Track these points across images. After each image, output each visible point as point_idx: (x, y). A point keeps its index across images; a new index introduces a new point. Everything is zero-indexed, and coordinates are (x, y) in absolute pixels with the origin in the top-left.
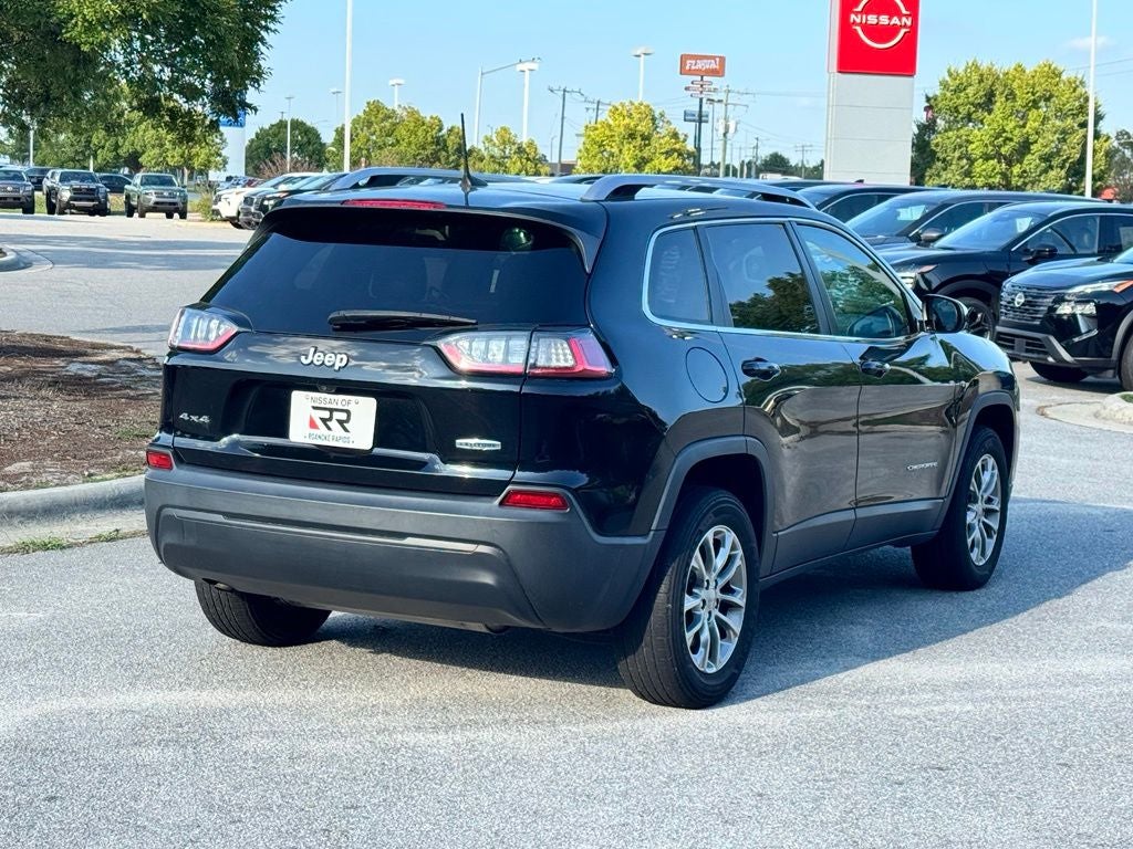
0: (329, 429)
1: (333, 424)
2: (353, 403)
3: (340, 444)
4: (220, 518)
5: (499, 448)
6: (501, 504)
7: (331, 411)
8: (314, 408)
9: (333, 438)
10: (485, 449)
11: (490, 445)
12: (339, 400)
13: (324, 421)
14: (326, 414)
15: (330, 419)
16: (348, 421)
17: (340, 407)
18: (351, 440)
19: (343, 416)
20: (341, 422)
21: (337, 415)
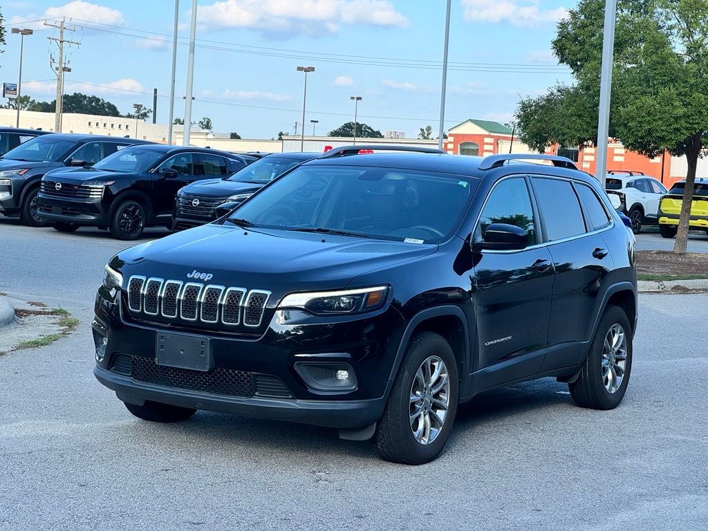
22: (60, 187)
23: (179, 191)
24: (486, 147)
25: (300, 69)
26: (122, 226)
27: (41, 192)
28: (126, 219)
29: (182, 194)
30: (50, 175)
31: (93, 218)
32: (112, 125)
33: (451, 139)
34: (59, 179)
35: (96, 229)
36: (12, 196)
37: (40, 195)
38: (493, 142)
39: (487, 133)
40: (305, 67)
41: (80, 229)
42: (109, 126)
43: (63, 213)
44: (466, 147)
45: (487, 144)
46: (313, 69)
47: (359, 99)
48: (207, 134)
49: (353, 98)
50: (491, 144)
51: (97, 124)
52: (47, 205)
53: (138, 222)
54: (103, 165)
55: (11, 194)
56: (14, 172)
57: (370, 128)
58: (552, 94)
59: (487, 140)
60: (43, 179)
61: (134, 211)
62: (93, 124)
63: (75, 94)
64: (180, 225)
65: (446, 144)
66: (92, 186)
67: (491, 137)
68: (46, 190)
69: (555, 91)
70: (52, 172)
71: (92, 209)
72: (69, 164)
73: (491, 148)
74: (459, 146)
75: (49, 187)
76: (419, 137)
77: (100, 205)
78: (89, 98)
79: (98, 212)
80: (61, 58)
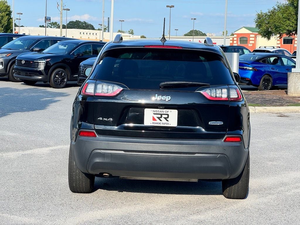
0: (161, 120)
1: (162, 119)
2: (169, 112)
3: (165, 125)
4: (123, 152)
5: (223, 124)
6: (225, 141)
7: (161, 115)
8: (154, 114)
9: (163, 123)
10: (219, 124)
11: (219, 123)
12: (165, 111)
13: (159, 118)
14: (159, 116)
15: (161, 117)
16: (168, 117)
17: (164, 113)
18: (169, 124)
19: (166, 116)
20: (165, 118)
21: (163, 116)
22: (24, 62)
23: (81, 64)
24: (251, 39)
25: (167, 6)
26: (55, 81)
27: (16, 65)
28: (57, 78)
29: (82, 65)
30: (20, 56)
31: (40, 78)
32: (90, 33)
33: (235, 36)
34: (24, 58)
35: (42, 83)
36: (3, 67)
37: (15, 67)
38: (254, 36)
39: (251, 32)
40: (170, 5)
41: (37, 83)
42: (88, 34)
43: (26, 75)
44: (242, 39)
45: (252, 37)
46: (173, 6)
47: (194, 19)
48: (130, 36)
49: (192, 19)
50: (253, 37)
51: (84, 33)
52: (19, 71)
53: (63, 79)
54: (48, 50)
55: (3, 66)
56: (4, 55)
57: (201, 32)
58: (275, 9)
59: (251, 36)
60: (16, 59)
61: (62, 74)
62: (82, 33)
63: (76, 21)
64: (81, 81)
65: (233, 38)
66: (39, 62)
67: (253, 34)
68: (18, 64)
69: (276, 8)
70: (21, 55)
71: (40, 73)
72: (32, 50)
73: (253, 39)
74: (239, 38)
75: (19, 62)
76: (222, 35)
77: (43, 71)
78: (82, 22)
79: (42, 74)
80: (62, 4)
